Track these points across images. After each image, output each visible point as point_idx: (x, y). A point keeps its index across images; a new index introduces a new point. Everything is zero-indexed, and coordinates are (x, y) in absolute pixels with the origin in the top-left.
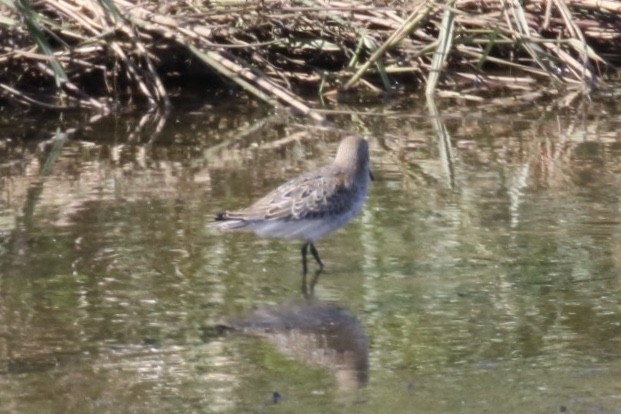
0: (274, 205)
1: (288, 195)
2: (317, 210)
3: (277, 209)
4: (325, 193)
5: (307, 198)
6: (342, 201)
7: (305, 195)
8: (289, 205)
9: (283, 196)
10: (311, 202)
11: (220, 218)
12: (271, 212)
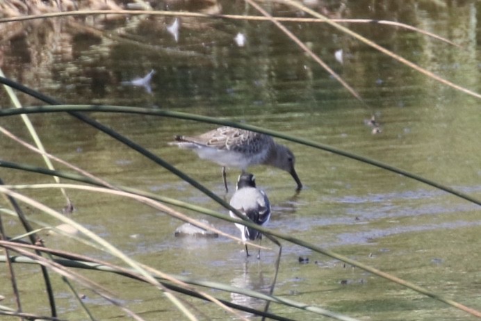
0: (214, 138)
1: (225, 134)
2: (242, 147)
3: (216, 141)
4: (249, 137)
5: (237, 138)
6: (259, 146)
7: (236, 136)
8: (225, 140)
9: (221, 134)
10: (239, 141)
11: (179, 139)
12: (212, 142)
